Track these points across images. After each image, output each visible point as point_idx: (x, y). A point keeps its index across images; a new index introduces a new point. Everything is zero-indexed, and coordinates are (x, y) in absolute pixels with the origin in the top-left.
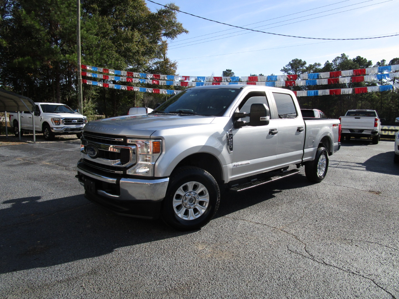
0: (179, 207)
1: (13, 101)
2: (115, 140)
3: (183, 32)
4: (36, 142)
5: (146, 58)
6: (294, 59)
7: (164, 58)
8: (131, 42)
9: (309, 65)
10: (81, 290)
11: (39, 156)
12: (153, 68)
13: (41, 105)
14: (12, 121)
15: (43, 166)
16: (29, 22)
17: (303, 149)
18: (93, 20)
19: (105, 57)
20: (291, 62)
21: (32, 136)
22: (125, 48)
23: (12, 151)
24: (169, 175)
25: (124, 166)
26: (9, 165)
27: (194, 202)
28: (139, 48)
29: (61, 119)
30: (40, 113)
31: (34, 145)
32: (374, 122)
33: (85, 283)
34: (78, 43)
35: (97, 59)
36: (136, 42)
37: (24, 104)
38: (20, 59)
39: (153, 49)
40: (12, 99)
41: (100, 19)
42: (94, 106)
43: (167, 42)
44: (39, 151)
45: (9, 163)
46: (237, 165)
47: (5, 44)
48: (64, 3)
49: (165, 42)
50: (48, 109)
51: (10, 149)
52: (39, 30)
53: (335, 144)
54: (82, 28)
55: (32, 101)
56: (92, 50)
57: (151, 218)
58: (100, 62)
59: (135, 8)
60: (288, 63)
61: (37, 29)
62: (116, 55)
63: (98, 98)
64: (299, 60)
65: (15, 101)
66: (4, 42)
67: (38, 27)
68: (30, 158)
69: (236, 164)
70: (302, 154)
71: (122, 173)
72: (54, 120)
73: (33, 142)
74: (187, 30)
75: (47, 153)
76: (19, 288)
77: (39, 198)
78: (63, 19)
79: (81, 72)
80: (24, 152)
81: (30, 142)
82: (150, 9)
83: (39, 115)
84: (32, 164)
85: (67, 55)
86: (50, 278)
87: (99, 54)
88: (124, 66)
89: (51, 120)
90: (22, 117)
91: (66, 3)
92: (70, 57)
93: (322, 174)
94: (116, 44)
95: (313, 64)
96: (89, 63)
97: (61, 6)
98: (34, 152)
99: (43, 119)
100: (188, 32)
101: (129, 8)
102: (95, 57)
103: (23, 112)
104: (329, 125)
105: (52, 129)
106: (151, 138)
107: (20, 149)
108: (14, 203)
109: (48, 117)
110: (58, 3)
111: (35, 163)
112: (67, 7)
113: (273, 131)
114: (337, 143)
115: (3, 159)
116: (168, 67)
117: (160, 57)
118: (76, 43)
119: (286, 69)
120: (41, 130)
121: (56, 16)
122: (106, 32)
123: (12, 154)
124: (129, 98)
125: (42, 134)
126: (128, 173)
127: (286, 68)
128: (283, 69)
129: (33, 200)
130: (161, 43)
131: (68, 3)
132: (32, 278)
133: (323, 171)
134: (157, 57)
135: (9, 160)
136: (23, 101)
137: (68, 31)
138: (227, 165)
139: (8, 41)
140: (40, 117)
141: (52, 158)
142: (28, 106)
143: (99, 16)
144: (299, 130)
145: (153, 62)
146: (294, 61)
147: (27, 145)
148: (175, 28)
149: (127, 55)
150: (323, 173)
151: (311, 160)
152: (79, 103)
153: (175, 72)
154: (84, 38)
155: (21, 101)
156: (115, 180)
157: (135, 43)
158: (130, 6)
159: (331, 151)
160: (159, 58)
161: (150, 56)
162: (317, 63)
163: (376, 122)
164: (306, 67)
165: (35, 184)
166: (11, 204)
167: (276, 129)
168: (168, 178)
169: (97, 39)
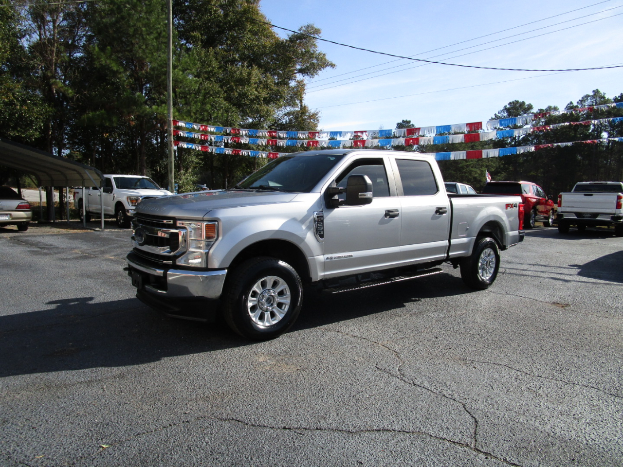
0: (253, 309)
1: (75, 172)
2: (163, 222)
3: (328, 66)
4: (105, 230)
5: (271, 107)
6: (511, 101)
7: (301, 106)
8: (248, 84)
9: (539, 110)
10: (101, 391)
11: (103, 249)
12: (284, 121)
13: (114, 178)
14: (77, 200)
15: (103, 260)
16: (103, 61)
17: (448, 238)
18: (193, 54)
19: (208, 108)
20: (508, 106)
21: (100, 222)
22: (239, 94)
23: (71, 241)
24: (228, 266)
25: (172, 254)
26: (62, 259)
27: (272, 302)
28: (259, 92)
29: (141, 198)
30: (113, 189)
31: (102, 233)
32: (615, 202)
33: (106, 386)
34: (170, 89)
35: (197, 111)
36: (255, 84)
37: (90, 176)
38: (91, 114)
39: (280, 93)
40: (74, 170)
41: (203, 52)
42: (194, 179)
43: (304, 82)
44: (106, 241)
45: (63, 256)
46: (331, 258)
47: (71, 93)
48: (152, 33)
49: (302, 81)
50: (124, 184)
51: (69, 239)
52: (117, 72)
53: (512, 233)
54: (175, 67)
55: (99, 172)
56: (189, 98)
57: (205, 320)
58: (201, 114)
59: (255, 33)
60: (502, 108)
61: (114, 71)
62: (225, 104)
63: (201, 167)
64: (521, 103)
65: (79, 173)
66: (70, 91)
67: (115, 69)
68: (91, 251)
69: (330, 256)
70: (446, 246)
71: (172, 263)
72: (130, 199)
73: (101, 230)
74: (334, 63)
75: (115, 244)
76: (35, 385)
77: (91, 299)
78: (150, 56)
79: (172, 131)
80: (86, 243)
81: (98, 229)
82: (278, 34)
83: (111, 193)
84: (92, 258)
85: (154, 107)
86: (71, 379)
87: (199, 104)
88: (236, 120)
89: (126, 199)
90: (90, 195)
91: (155, 32)
92: (158, 109)
93: (488, 278)
94: (225, 88)
95: (544, 109)
96: (185, 117)
97: (148, 37)
98: (99, 243)
99: (117, 198)
100: (335, 65)
101: (247, 34)
102: (194, 107)
103: (91, 188)
104: (498, 205)
105: (128, 211)
106: (204, 219)
107: (81, 239)
108: (58, 304)
109: (123, 195)
110: (143, 33)
111: (95, 257)
112: (156, 38)
113: (390, 213)
114: (518, 231)
115: (56, 252)
116: (305, 119)
117: (294, 105)
118: (166, 88)
119: (499, 117)
120: (113, 212)
121: (140, 51)
122: (211, 71)
123: (69, 245)
124: (247, 166)
125: (114, 219)
126: (178, 263)
127: (499, 115)
128: (494, 117)
129: (83, 302)
130: (296, 83)
131: (157, 32)
132: (51, 378)
133: (490, 273)
134: (290, 105)
135: (63, 252)
136: (88, 173)
137: (156, 72)
138: (315, 257)
139: (75, 89)
140: (112, 195)
141: (119, 251)
142: (94, 179)
143: (202, 48)
144: (439, 211)
145: (283, 111)
146: (512, 105)
147: (92, 233)
148: (315, 61)
149: (241, 104)
150: (490, 276)
151: (466, 255)
152: (169, 174)
153: (317, 126)
154: (179, 80)
155: (86, 173)
156: (162, 272)
157: (253, 86)
158: (249, 31)
159: (504, 244)
160: (293, 107)
161: (276, 104)
162: (553, 106)
163: (619, 201)
164: (533, 113)
165: (88, 282)
166: (55, 305)
167: (397, 210)
168: (226, 271)
169: (199, 81)
